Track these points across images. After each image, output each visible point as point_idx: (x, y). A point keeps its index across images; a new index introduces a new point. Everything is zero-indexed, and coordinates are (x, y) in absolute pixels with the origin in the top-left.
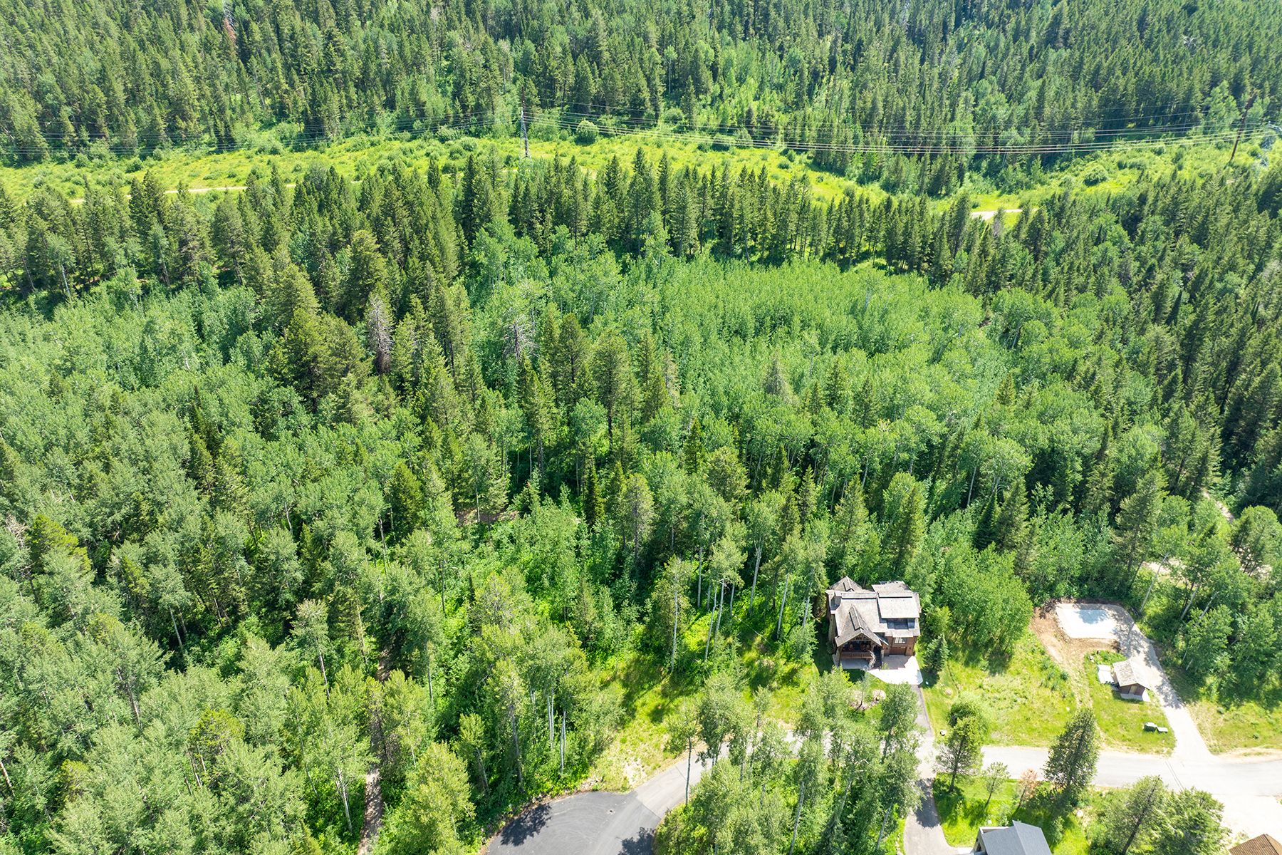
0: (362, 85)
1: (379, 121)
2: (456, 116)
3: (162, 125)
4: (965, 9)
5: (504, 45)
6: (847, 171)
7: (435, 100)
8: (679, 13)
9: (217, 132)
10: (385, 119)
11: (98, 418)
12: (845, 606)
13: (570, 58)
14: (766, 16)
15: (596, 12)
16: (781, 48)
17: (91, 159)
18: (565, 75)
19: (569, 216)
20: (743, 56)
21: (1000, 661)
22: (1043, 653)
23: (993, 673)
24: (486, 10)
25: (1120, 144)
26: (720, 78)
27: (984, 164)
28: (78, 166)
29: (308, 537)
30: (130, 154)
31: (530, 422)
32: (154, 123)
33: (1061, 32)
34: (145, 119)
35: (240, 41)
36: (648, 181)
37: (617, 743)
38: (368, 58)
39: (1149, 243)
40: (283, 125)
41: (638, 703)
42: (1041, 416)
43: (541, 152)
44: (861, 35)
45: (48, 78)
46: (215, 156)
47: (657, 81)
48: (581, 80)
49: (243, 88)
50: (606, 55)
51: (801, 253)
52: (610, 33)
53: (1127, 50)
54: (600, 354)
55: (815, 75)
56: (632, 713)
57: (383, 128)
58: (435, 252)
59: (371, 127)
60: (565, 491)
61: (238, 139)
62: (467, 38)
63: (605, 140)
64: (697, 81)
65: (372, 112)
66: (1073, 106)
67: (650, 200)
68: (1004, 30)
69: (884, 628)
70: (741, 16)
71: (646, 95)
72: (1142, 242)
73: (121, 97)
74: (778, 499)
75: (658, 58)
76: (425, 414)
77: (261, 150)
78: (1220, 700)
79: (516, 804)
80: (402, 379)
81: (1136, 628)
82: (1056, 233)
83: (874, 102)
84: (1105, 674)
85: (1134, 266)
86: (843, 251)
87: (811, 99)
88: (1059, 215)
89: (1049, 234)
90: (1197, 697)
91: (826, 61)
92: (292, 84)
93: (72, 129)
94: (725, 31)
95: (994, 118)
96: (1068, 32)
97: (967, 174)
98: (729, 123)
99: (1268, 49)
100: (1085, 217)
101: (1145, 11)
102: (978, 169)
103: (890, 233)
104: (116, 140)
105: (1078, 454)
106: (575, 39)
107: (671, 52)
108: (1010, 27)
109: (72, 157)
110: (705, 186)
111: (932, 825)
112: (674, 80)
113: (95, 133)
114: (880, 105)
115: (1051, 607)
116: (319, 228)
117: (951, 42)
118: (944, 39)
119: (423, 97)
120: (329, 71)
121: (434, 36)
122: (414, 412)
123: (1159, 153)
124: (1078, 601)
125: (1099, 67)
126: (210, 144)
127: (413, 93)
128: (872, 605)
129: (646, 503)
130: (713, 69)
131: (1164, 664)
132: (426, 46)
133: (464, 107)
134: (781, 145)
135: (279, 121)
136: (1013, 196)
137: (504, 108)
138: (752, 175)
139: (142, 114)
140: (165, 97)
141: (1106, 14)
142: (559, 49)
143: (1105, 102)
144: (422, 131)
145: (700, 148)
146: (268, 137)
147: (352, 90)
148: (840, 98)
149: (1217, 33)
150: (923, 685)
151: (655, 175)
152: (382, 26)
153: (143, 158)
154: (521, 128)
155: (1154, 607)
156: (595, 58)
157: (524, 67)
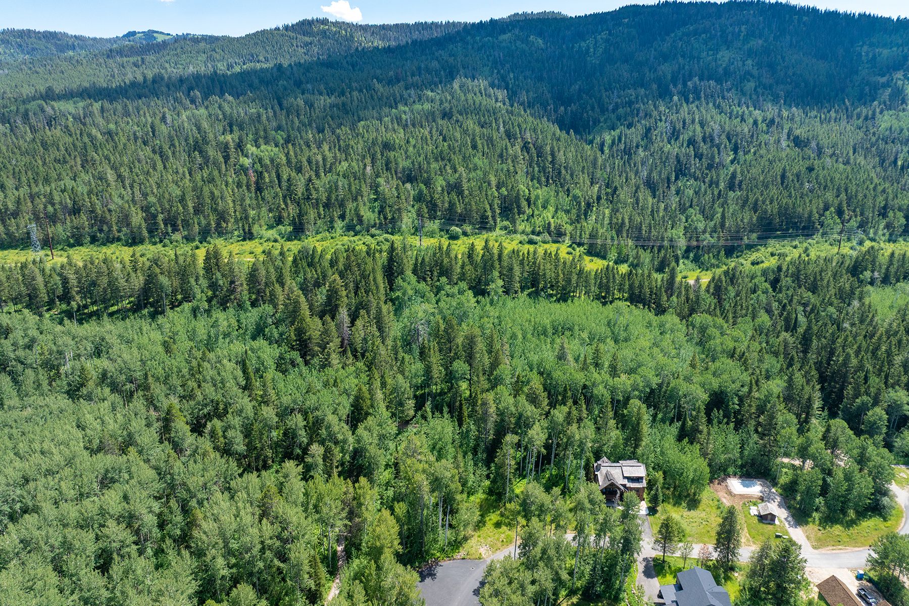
0: (327, 206)
1: (336, 226)
2: (381, 224)
3: (213, 225)
4: (681, 170)
5: (408, 186)
6: (608, 256)
7: (369, 215)
8: (508, 170)
9: (244, 230)
10: (339, 224)
11: (194, 363)
12: (604, 470)
13: (446, 193)
14: (560, 173)
15: (461, 169)
16: (568, 190)
17: (171, 243)
18: (443, 202)
19: (447, 272)
20: (545, 194)
21: (693, 504)
22: (718, 501)
23: (689, 510)
24: (396, 168)
25: (771, 242)
26: (532, 206)
27: (692, 255)
28: (164, 246)
29: (311, 420)
30: (193, 240)
31: (428, 371)
32: (209, 224)
33: (737, 182)
34: (204, 222)
35: (257, 183)
36: (492, 255)
37: (476, 537)
38: (331, 192)
39: (784, 292)
40: (280, 227)
41: (487, 519)
42: (714, 374)
43: (428, 243)
44: (616, 184)
45: (152, 199)
46: (242, 243)
47: (496, 206)
48: (452, 205)
49: (259, 207)
50: (466, 192)
51: (579, 297)
52: (469, 181)
53: (774, 191)
54: (466, 337)
55: (589, 205)
56: (484, 523)
57: (338, 230)
58: (374, 288)
59: (331, 228)
60: (446, 409)
61: (255, 234)
62: (387, 182)
63: (466, 238)
64: (519, 207)
65: (332, 221)
66: (742, 221)
67: (492, 266)
68: (704, 182)
69: (625, 482)
70: (544, 173)
71: (489, 213)
72: (780, 291)
73: (192, 211)
74: (565, 409)
75: (496, 194)
76: (370, 366)
77: (268, 240)
78: (820, 525)
79: (420, 563)
80: (356, 351)
81: (773, 490)
82: (730, 288)
83: (623, 219)
84: (754, 511)
85: (775, 305)
86: (604, 298)
87: (586, 218)
88: (732, 280)
89: (726, 289)
90: (807, 523)
91: (595, 197)
92: (287, 205)
93: (162, 226)
94: (535, 181)
95: (696, 228)
96: (741, 182)
97: (681, 261)
98: (538, 229)
99: (857, 191)
100: (746, 280)
101: (784, 170)
102: (688, 258)
103: (631, 287)
104: (186, 233)
105: (737, 395)
106: (449, 185)
107: (504, 191)
108: (707, 180)
109: (161, 241)
110: (523, 259)
111: (652, 578)
112: (505, 207)
113: (175, 229)
114: (627, 221)
115: (724, 480)
116: (309, 275)
117: (673, 188)
118: (668, 187)
119: (362, 213)
120: (308, 198)
121: (369, 181)
122: (365, 364)
123: (795, 247)
124: (741, 477)
125: (757, 200)
126: (238, 236)
127: (357, 210)
128: (618, 470)
129: (492, 410)
130: (528, 200)
131: (789, 508)
132: (364, 186)
133: (385, 218)
134: (568, 241)
135: (278, 225)
136: (709, 272)
137: (407, 220)
138: (551, 253)
139: (202, 218)
140: (216, 210)
141: (763, 172)
142: (440, 189)
143: (760, 219)
144: (360, 232)
145: (520, 242)
146: (272, 233)
147: (321, 209)
148: (604, 218)
149: (826, 181)
150: (649, 515)
151: (496, 251)
152: (339, 175)
153: (201, 243)
154: (417, 230)
155: (783, 480)
156: (460, 193)
157: (419, 198)
